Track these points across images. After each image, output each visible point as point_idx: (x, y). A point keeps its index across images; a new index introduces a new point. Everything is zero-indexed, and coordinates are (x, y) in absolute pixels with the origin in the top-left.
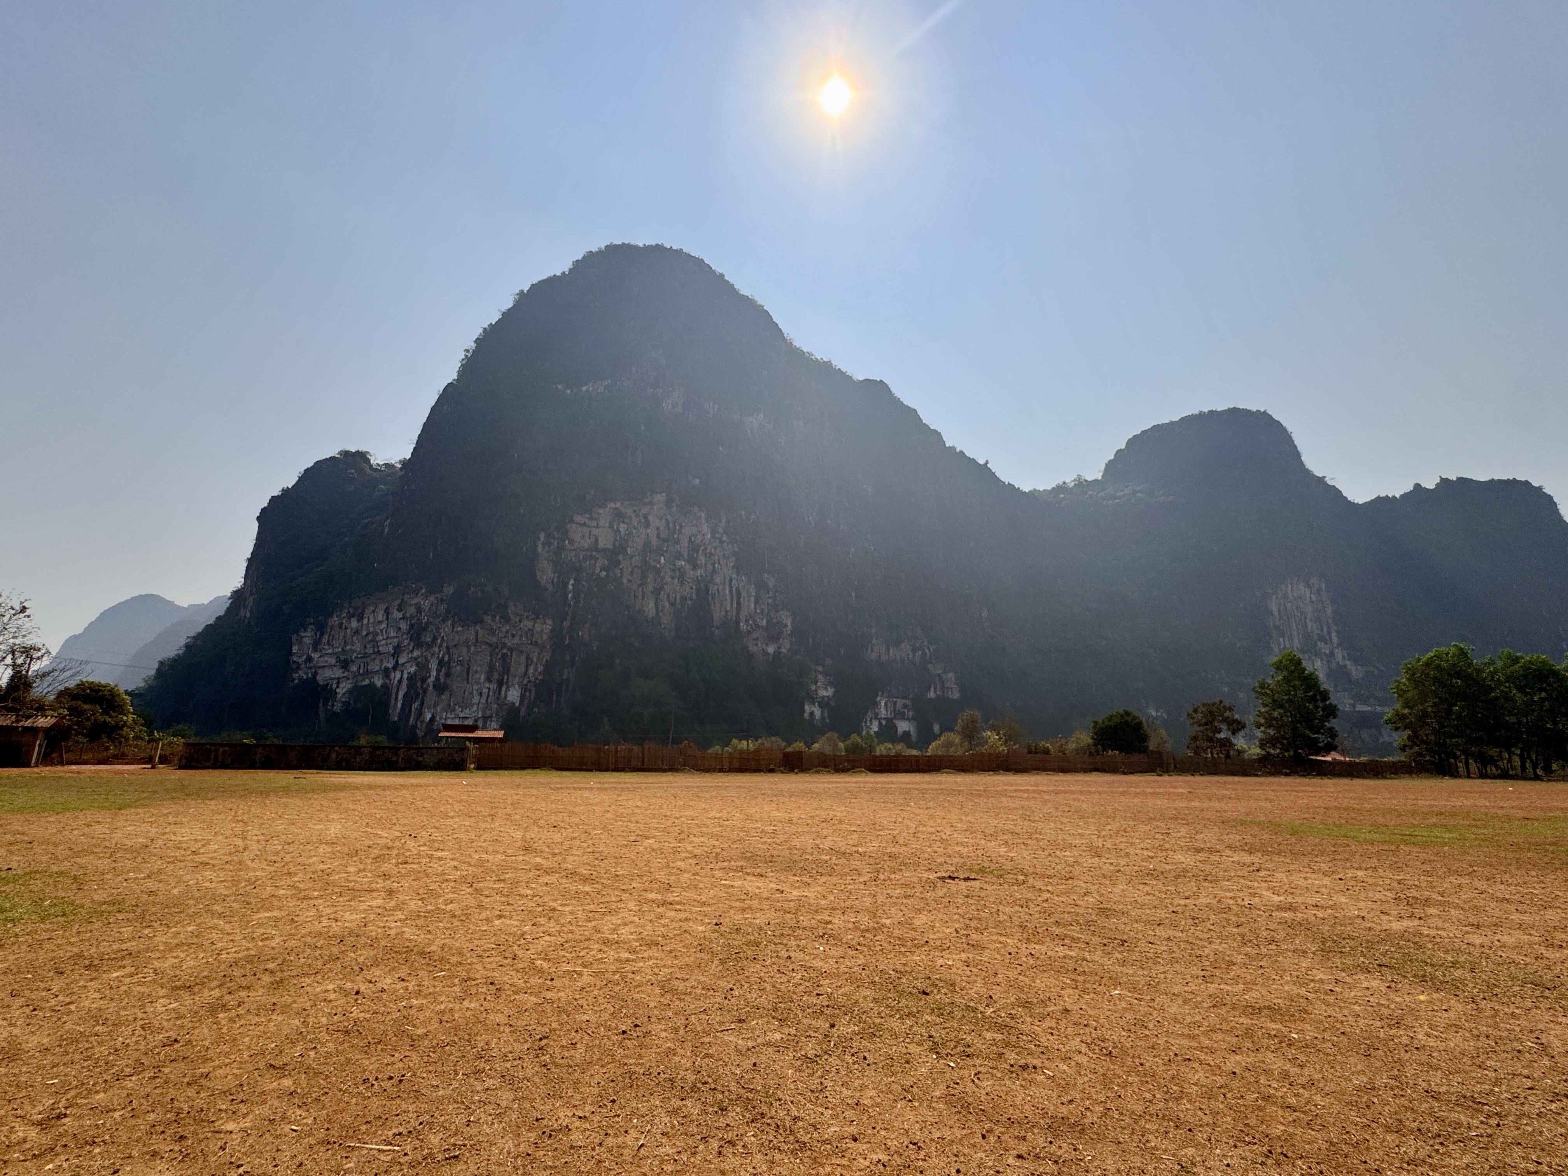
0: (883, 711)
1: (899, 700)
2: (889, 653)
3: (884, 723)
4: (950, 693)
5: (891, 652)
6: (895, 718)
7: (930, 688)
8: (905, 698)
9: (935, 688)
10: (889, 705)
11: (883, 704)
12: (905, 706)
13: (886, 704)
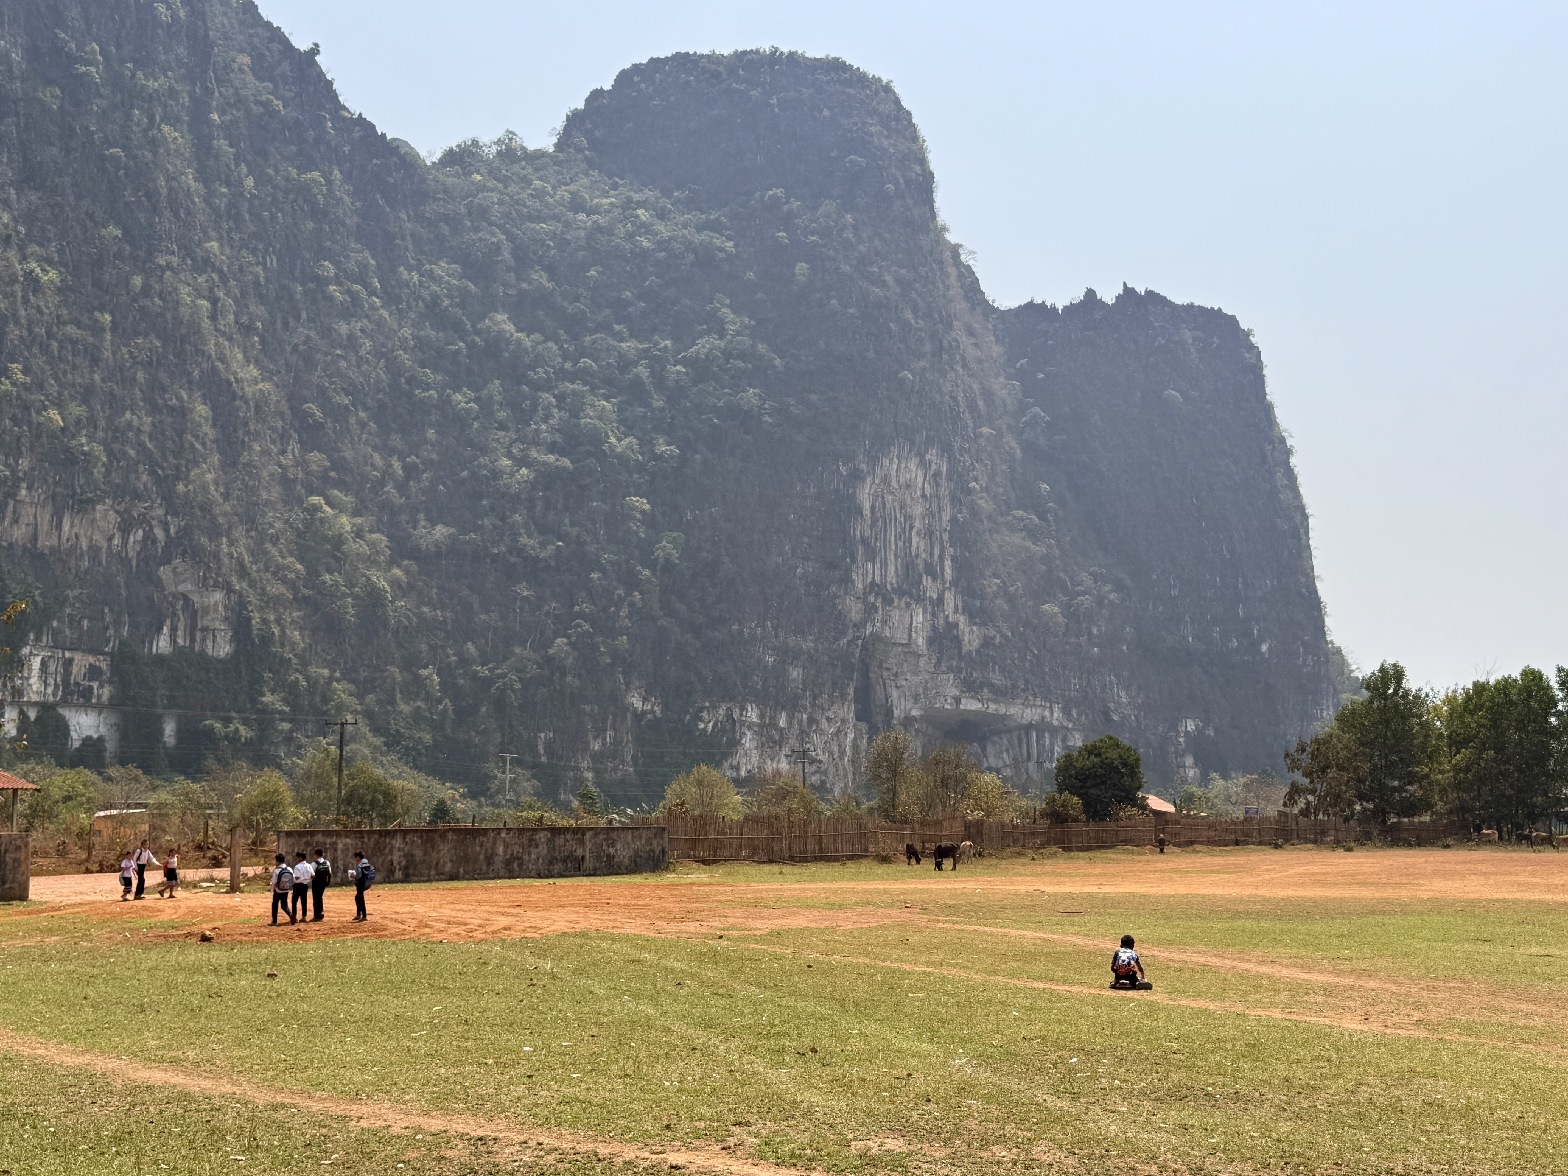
0: (35, 683)
1: (78, 657)
2: (59, 527)
3: (32, 714)
4: (210, 645)
5: (66, 526)
6: (65, 702)
7: (159, 629)
8: (96, 651)
9: (174, 630)
10: (52, 668)
11: (36, 663)
12: (93, 672)
13: (43, 663)
